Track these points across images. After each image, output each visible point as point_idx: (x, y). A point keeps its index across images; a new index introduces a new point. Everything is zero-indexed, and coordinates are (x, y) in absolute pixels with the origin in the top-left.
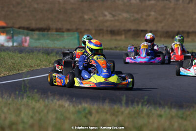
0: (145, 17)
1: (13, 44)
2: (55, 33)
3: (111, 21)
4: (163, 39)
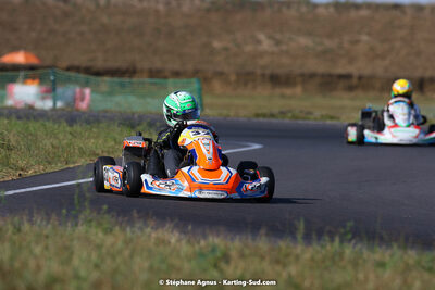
1: (55, 104)
2: (148, 80)
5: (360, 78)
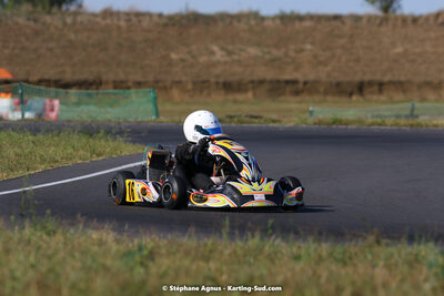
0: (292, 54)
1: (23, 115)
3: (225, 63)
4: (329, 98)
5: (305, 83)
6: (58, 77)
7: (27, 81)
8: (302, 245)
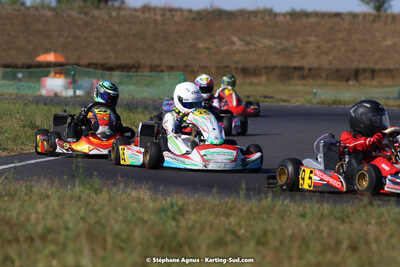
0: (300, 45)
1: (75, 92)
2: (149, 74)
3: (244, 51)
4: (330, 83)
5: (310, 69)
6: (104, 62)
7: (78, 65)
8: (308, 205)
